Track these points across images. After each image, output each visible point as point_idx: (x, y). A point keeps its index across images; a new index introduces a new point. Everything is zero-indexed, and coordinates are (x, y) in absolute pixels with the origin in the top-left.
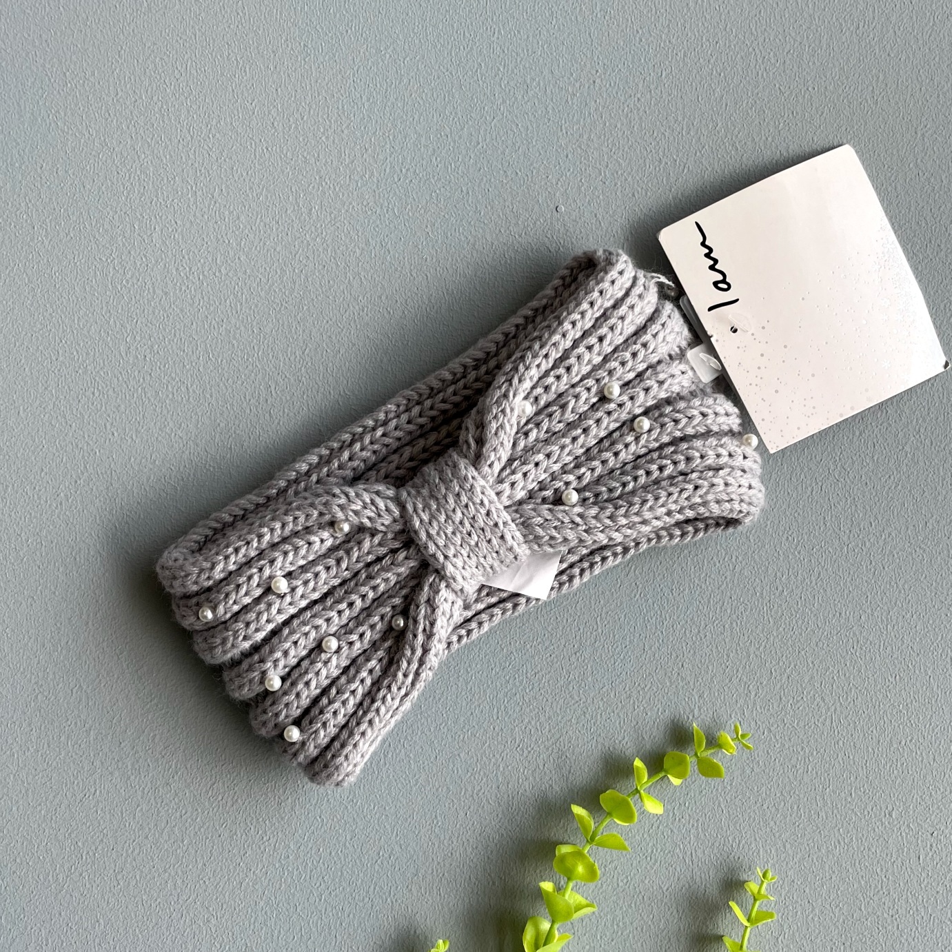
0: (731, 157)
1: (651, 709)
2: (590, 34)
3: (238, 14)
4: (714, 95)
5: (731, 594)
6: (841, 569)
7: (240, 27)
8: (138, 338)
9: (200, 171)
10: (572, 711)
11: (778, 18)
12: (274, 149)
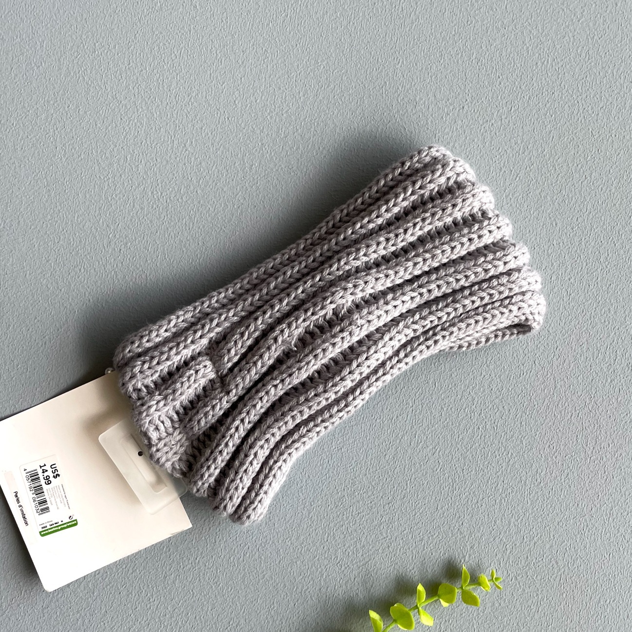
0: (550, 175)
1: (436, 551)
2: (465, 73)
3: (222, 21)
4: (545, 129)
5: (504, 479)
6: (583, 474)
7: (222, 30)
8: (117, 236)
9: (179, 126)
10: (380, 544)
11: (598, 83)
12: (233, 119)
